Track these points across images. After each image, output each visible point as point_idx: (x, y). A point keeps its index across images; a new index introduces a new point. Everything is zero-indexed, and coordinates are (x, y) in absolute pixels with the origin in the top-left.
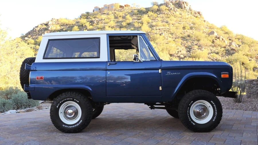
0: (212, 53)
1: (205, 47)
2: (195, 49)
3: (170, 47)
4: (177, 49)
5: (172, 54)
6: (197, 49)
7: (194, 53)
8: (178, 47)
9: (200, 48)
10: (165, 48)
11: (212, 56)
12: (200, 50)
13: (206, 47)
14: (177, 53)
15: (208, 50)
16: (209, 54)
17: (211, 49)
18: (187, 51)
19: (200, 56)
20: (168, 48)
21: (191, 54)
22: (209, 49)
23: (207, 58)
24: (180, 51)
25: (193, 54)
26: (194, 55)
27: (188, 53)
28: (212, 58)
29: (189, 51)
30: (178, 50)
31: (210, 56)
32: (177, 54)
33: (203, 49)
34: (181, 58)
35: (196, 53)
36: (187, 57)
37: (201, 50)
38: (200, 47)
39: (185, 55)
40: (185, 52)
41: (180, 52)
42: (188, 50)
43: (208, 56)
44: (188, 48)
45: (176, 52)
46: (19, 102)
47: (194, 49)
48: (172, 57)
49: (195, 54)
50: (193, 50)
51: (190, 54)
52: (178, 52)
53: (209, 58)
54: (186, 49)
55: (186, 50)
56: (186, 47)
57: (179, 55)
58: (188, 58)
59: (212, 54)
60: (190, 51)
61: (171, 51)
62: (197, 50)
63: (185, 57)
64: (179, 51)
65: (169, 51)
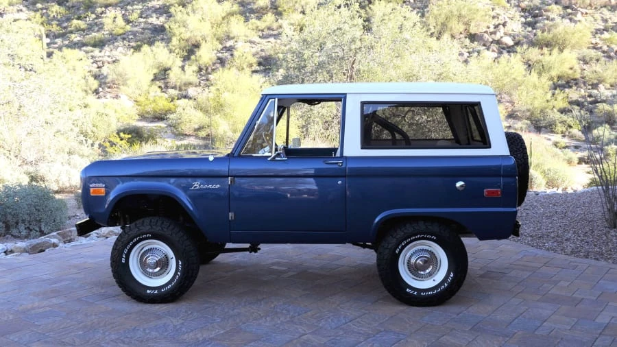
0: (607, 31)
1: (584, 11)
2: (551, 16)
3: (470, 10)
4: (494, 17)
5: (475, 34)
6: (560, 15)
7: (549, 31)
8: (498, 11)
9: (570, 14)
10: (455, 13)
11: (604, 40)
12: (568, 21)
13: (587, 11)
14: (492, 29)
15: (595, 20)
16: (597, 32)
17: (605, 17)
18: (525, 23)
19: (567, 42)
20: (463, 13)
21: (539, 33)
22: (598, 16)
23: (589, 48)
24: (502, 22)
25: (545, 33)
26: (547, 36)
27: (530, 29)
28: (605, 48)
29: (532, 25)
30: (496, 22)
31: (598, 40)
32: (491, 33)
33: (579, 17)
34: (503, 48)
35: (554, 31)
36: (522, 45)
37: (571, 20)
38: (569, 11)
39: (517, 38)
40: (520, 26)
41: (501, 26)
42: (529, 19)
43: (594, 41)
44: (529, 12)
45: (489, 27)
46: (10, 213)
47: (548, 18)
48: (476, 43)
49: (550, 36)
50: (546, 22)
51: (535, 35)
52: (496, 27)
53: (594, 48)
54: (522, 16)
55: (523, 20)
56: (522, 10)
57: (497, 37)
58: (525, 47)
59: (606, 35)
60: (536, 23)
61: (472, 24)
62: (558, 20)
63: (517, 43)
64: (499, 24)
65: (467, 24)
